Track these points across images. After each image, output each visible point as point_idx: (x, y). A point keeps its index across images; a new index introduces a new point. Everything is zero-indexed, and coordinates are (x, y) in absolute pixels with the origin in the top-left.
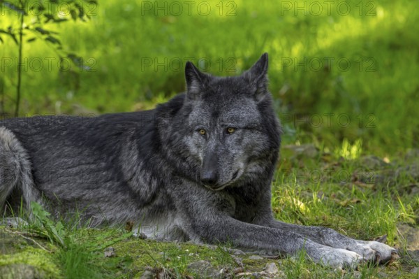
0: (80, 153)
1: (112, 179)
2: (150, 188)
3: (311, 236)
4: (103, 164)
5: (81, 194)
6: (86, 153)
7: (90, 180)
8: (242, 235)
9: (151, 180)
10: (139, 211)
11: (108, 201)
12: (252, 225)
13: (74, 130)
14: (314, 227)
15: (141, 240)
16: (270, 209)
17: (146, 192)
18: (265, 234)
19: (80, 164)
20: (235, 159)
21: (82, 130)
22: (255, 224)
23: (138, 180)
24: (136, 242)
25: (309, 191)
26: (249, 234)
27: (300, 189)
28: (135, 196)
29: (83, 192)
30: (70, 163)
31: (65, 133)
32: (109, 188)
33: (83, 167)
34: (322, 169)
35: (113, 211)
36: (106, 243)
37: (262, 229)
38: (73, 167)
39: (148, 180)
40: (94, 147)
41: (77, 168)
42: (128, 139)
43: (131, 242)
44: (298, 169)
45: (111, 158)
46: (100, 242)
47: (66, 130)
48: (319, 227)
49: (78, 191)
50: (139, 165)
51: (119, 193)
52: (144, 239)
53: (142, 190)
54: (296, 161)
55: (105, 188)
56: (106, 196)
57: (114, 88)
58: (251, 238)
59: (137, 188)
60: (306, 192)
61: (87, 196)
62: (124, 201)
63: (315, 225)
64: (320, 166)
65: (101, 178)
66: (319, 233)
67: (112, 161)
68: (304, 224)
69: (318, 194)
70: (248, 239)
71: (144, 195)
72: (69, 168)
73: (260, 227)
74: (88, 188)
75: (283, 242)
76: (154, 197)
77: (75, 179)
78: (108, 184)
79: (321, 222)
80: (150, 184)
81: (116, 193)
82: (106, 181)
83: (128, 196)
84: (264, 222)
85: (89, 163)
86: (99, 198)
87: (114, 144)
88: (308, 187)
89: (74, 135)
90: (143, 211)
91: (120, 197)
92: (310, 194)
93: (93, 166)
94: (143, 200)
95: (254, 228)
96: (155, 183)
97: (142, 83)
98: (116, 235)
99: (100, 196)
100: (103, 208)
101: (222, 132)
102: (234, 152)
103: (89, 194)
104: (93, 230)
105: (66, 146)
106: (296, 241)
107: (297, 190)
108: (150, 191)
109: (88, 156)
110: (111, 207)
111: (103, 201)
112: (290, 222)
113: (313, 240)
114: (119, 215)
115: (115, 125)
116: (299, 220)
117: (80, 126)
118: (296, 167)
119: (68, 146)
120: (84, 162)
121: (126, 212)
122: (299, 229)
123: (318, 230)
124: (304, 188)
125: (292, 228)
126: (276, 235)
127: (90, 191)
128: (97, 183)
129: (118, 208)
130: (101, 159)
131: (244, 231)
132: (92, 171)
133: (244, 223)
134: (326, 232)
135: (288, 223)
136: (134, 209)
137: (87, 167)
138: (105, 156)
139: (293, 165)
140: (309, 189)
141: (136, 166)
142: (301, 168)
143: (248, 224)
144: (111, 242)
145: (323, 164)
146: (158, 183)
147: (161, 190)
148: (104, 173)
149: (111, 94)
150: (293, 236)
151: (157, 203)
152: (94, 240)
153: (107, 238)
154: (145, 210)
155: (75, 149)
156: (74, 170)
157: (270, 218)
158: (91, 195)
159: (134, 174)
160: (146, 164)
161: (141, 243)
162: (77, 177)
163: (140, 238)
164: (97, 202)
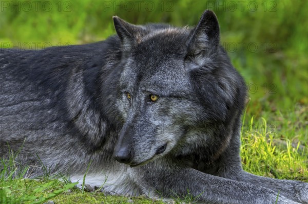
0: (23, 89)
1: (58, 119)
2: (100, 130)
3: (285, 191)
4: (48, 101)
5: (23, 135)
6: (30, 87)
7: (33, 120)
8: (204, 187)
9: (100, 123)
10: (89, 156)
11: (55, 144)
12: (216, 177)
13: (16, 63)
14: (289, 181)
15: (85, 193)
16: (238, 158)
17: (95, 135)
18: (230, 187)
19: (22, 101)
20: (159, 131)
21: (25, 63)
22: (220, 176)
23: (84, 121)
24: (81, 195)
25: (282, 137)
26: (212, 186)
27: (271, 137)
28: (84, 139)
29: (25, 133)
30: (11, 99)
31: (5, 66)
32: (56, 129)
33: (27, 104)
34: (298, 113)
35: (60, 156)
36: (46, 196)
37: (227, 182)
38: (14, 104)
39: (97, 121)
40: (39, 82)
41: (19, 105)
42: (74, 70)
43: (75, 195)
44: (268, 112)
45: (57, 92)
46: (39, 195)
47: (7, 62)
48: (295, 181)
49: (19, 132)
50: (84, 102)
51: (67, 135)
52: (89, 191)
53: (91, 132)
54: (267, 103)
55: (51, 129)
56: (52, 139)
57: (56, 17)
58: (214, 191)
59: (85, 129)
60: (279, 140)
61: (30, 137)
62: (72, 145)
63: (290, 178)
64: (295, 110)
65: (46, 117)
66: (294, 188)
67: (57, 96)
68: (276, 177)
69: (293, 143)
70: (211, 193)
71: (93, 138)
72: (10, 105)
73: (226, 179)
74: (31, 129)
75: (252, 198)
76: (104, 141)
77: (15, 118)
78: (55, 125)
79: (296, 175)
80: (99, 126)
81: (64, 135)
82: (52, 121)
83: (77, 139)
84: (231, 174)
85: (32, 100)
86: (43, 141)
87: (60, 78)
88: (281, 133)
89: (16, 68)
90: (94, 156)
91: (69, 140)
92: (284, 142)
93: (37, 103)
94: (92, 144)
95: (218, 181)
96: (104, 125)
97: (89, 12)
98: (57, 187)
99: (45, 138)
100: (48, 152)
101: (143, 99)
102: (156, 123)
103: (32, 136)
104: (31, 181)
105: (7, 80)
106: (267, 196)
107: (268, 137)
108: (100, 134)
109: (32, 91)
110: (58, 152)
111: (48, 145)
112: (260, 175)
113: (287, 197)
114: (66, 160)
115: (61, 56)
116: (270, 172)
117: (23, 58)
118: (267, 110)
119: (10, 80)
120: (26, 98)
121: (75, 157)
122: (271, 183)
123: (293, 184)
124: (277, 135)
125: (263, 181)
126: (244, 189)
127: (34, 132)
128: (41, 122)
129: (65, 152)
130: (47, 95)
131: (206, 183)
132: (35, 110)
133: (207, 175)
134: (303, 187)
135: (258, 176)
136: (84, 154)
137: (30, 103)
138: (49, 91)
139: (264, 108)
140: (282, 136)
141: (81, 103)
142: (273, 111)
143: (211, 176)
144: (51, 195)
145: (299, 107)
146: (107, 126)
147: (111, 133)
148: (49, 112)
149: (52, 24)
150: (264, 191)
151: (107, 148)
152: (32, 193)
153: (46, 190)
154: (96, 156)
155: (17, 84)
156: (15, 107)
157: (238, 169)
158: (35, 136)
159: (80, 113)
160: (93, 103)
161: (86, 197)
162: (18, 116)
163: (85, 190)
164: (41, 145)
